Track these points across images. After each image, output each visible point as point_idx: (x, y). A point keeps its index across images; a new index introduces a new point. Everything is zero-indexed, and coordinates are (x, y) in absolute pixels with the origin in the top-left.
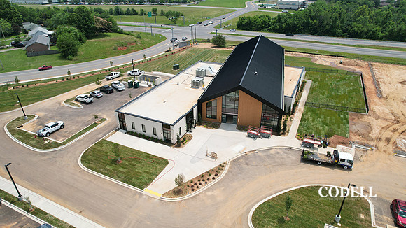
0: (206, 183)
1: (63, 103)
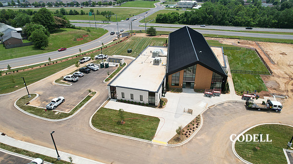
0: (193, 131)
1: (54, 83)
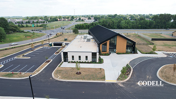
1: (16, 57)
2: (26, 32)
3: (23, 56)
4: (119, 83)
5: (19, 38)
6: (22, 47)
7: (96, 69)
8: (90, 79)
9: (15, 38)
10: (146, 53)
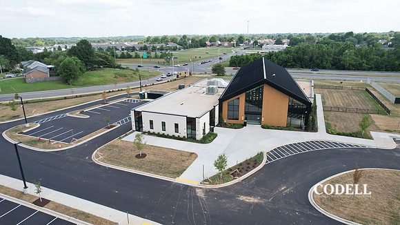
1: (68, 114)
2: (125, 67)
3: (82, 113)
4: (200, 188)
5: (102, 79)
6: (92, 96)
7: (181, 153)
8: (150, 170)
9: (95, 79)
10: (338, 134)
